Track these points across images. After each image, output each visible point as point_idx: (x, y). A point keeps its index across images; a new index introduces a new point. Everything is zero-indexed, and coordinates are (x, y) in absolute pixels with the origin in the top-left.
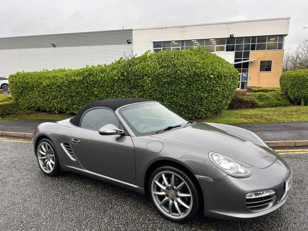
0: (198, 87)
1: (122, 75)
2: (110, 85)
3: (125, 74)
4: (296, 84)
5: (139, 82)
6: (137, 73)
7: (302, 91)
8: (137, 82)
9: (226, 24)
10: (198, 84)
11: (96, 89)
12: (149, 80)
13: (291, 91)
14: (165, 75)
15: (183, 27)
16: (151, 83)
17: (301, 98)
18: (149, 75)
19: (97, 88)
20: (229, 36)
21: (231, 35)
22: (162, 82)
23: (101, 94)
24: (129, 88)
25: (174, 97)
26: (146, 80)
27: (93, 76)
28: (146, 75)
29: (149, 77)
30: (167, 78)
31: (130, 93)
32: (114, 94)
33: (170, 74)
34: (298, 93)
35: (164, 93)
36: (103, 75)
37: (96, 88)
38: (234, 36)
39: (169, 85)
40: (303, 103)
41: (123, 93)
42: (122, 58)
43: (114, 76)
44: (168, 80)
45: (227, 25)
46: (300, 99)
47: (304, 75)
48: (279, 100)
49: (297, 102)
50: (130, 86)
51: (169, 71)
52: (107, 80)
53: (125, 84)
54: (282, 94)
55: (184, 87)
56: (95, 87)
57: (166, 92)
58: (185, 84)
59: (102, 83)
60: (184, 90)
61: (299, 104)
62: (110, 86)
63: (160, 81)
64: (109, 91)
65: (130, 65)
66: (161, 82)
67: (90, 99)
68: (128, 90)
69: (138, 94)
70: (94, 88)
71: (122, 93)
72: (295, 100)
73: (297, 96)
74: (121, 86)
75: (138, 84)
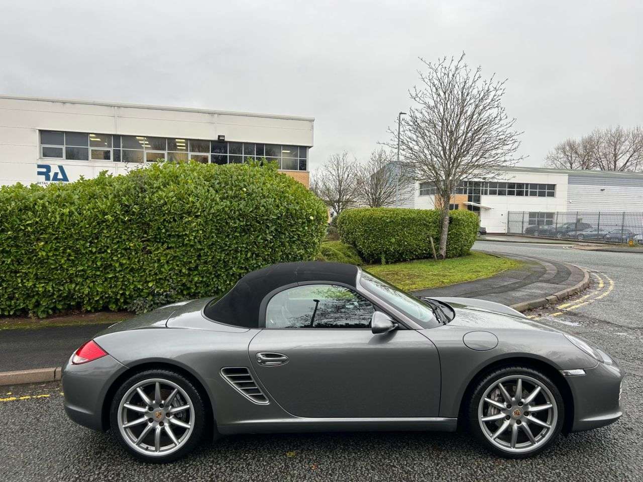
0: (293, 237)
1: (127, 210)
2: (87, 234)
3: (136, 209)
4: (371, 230)
5: (172, 227)
6: (168, 209)
7: (382, 241)
8: (165, 226)
9: (209, 113)
10: (293, 231)
11: (43, 245)
12: (197, 223)
13: (364, 242)
14: (234, 213)
15: (116, 108)
16: (203, 230)
17: (381, 253)
18: (199, 214)
19: (46, 243)
20: (216, 138)
21: (219, 136)
22: (229, 228)
23: (58, 257)
24: (143, 242)
25: (251, 257)
26: (190, 222)
27: (35, 212)
28: (189, 213)
29: (197, 217)
30: (239, 219)
31: (142, 251)
32: (98, 256)
33: (244, 212)
34: (376, 245)
35: (230, 251)
36: (66, 211)
37: (42, 243)
38: (226, 139)
39: (242, 233)
40: (383, 260)
41: (123, 252)
42: (107, 171)
43: (100, 213)
44: (242, 224)
45: (210, 115)
46: (377, 254)
47: (383, 217)
48: (349, 256)
49: (373, 260)
50: (145, 236)
51: (241, 206)
52: (78, 224)
53: (133, 233)
54: (349, 248)
55: (272, 237)
56: (38, 240)
57: (237, 247)
58: (272, 232)
59: (62, 228)
60: (271, 243)
61: (377, 262)
62: (87, 236)
63: (224, 226)
64: (84, 249)
65: (143, 190)
66: (225, 228)
67: (19, 272)
68: (139, 246)
69: (166, 255)
70: (35, 244)
71: (121, 253)
72: (370, 255)
73: (374, 250)
74: (121, 238)
75: (167, 231)
